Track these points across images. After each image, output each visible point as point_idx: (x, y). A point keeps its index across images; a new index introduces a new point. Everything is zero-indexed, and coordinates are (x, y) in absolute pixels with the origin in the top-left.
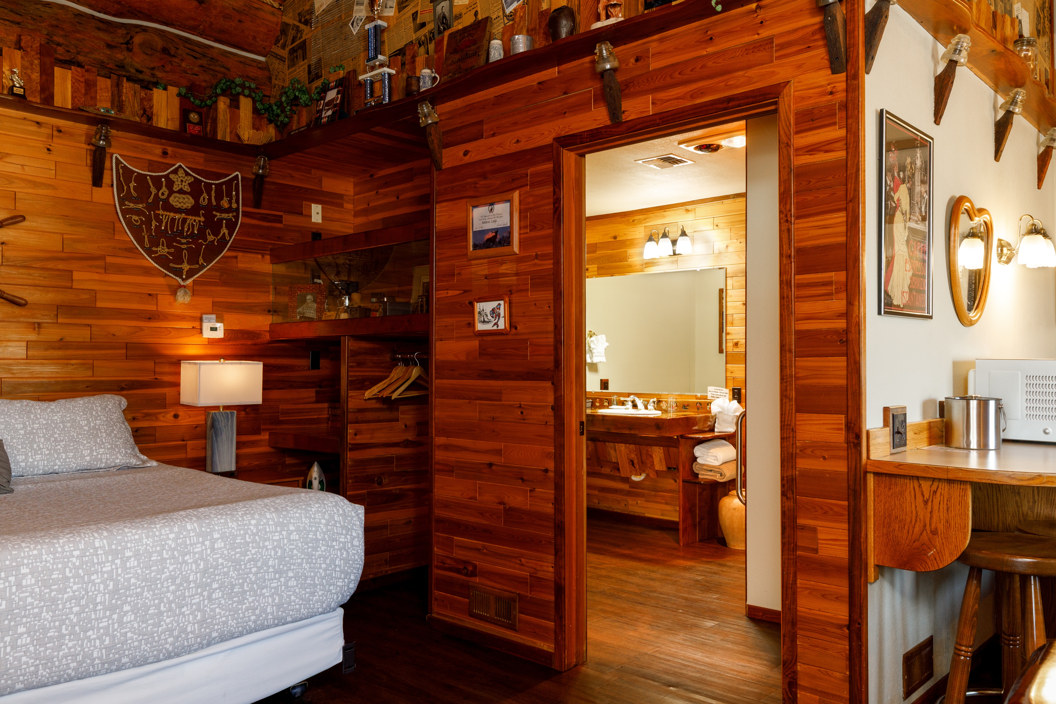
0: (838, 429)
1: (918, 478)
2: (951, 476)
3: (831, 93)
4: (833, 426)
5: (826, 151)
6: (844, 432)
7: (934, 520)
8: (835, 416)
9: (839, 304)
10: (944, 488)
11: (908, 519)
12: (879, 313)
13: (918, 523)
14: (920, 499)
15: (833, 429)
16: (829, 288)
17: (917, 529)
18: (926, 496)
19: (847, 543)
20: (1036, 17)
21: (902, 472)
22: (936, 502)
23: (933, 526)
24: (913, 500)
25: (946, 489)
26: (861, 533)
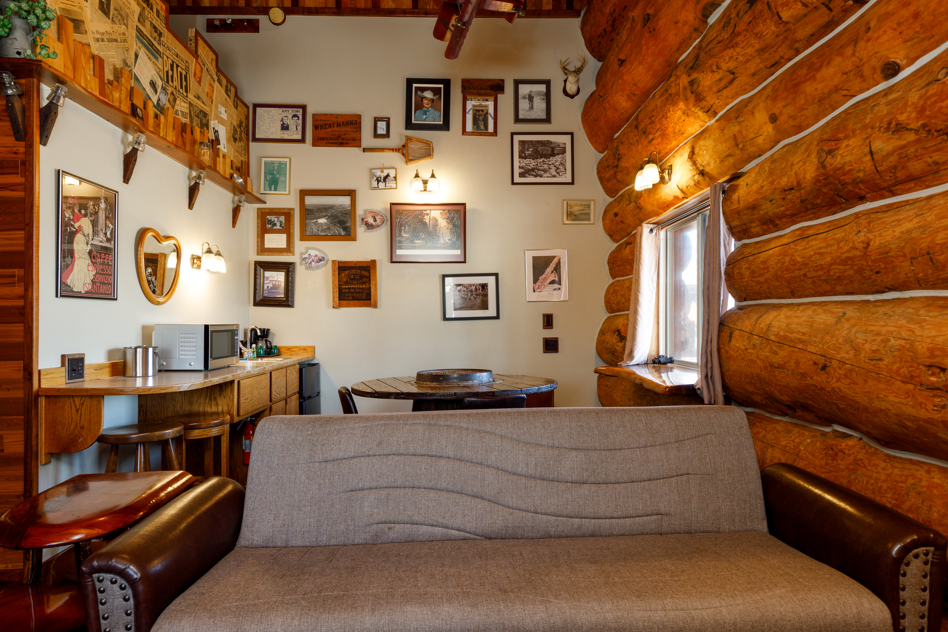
0: (18, 370)
1: (73, 396)
2: (89, 394)
3: (15, 153)
4: (15, 369)
5: (12, 190)
6: (22, 372)
7: (82, 421)
8: (16, 362)
9: (19, 290)
10: (88, 401)
11: (67, 422)
12: (57, 296)
13: (73, 423)
14: (74, 409)
15: (15, 370)
16: (13, 279)
17: (72, 427)
18: (78, 407)
19: (23, 442)
20: (233, 130)
21: (61, 394)
22: (83, 409)
23: (82, 424)
24: (70, 410)
25: (89, 401)
26: (32, 434)
